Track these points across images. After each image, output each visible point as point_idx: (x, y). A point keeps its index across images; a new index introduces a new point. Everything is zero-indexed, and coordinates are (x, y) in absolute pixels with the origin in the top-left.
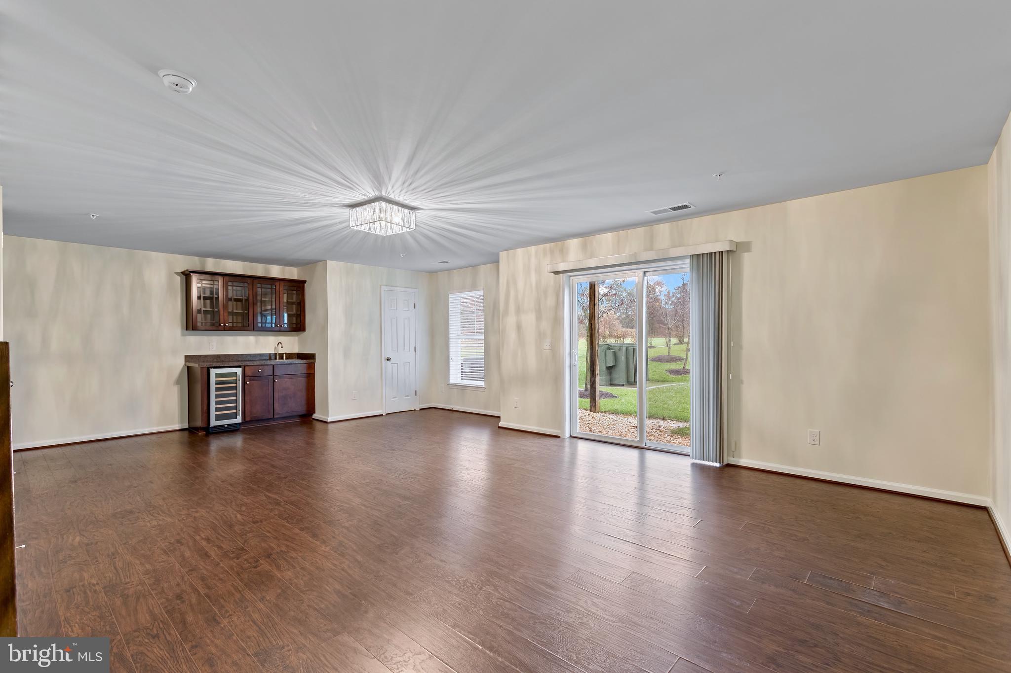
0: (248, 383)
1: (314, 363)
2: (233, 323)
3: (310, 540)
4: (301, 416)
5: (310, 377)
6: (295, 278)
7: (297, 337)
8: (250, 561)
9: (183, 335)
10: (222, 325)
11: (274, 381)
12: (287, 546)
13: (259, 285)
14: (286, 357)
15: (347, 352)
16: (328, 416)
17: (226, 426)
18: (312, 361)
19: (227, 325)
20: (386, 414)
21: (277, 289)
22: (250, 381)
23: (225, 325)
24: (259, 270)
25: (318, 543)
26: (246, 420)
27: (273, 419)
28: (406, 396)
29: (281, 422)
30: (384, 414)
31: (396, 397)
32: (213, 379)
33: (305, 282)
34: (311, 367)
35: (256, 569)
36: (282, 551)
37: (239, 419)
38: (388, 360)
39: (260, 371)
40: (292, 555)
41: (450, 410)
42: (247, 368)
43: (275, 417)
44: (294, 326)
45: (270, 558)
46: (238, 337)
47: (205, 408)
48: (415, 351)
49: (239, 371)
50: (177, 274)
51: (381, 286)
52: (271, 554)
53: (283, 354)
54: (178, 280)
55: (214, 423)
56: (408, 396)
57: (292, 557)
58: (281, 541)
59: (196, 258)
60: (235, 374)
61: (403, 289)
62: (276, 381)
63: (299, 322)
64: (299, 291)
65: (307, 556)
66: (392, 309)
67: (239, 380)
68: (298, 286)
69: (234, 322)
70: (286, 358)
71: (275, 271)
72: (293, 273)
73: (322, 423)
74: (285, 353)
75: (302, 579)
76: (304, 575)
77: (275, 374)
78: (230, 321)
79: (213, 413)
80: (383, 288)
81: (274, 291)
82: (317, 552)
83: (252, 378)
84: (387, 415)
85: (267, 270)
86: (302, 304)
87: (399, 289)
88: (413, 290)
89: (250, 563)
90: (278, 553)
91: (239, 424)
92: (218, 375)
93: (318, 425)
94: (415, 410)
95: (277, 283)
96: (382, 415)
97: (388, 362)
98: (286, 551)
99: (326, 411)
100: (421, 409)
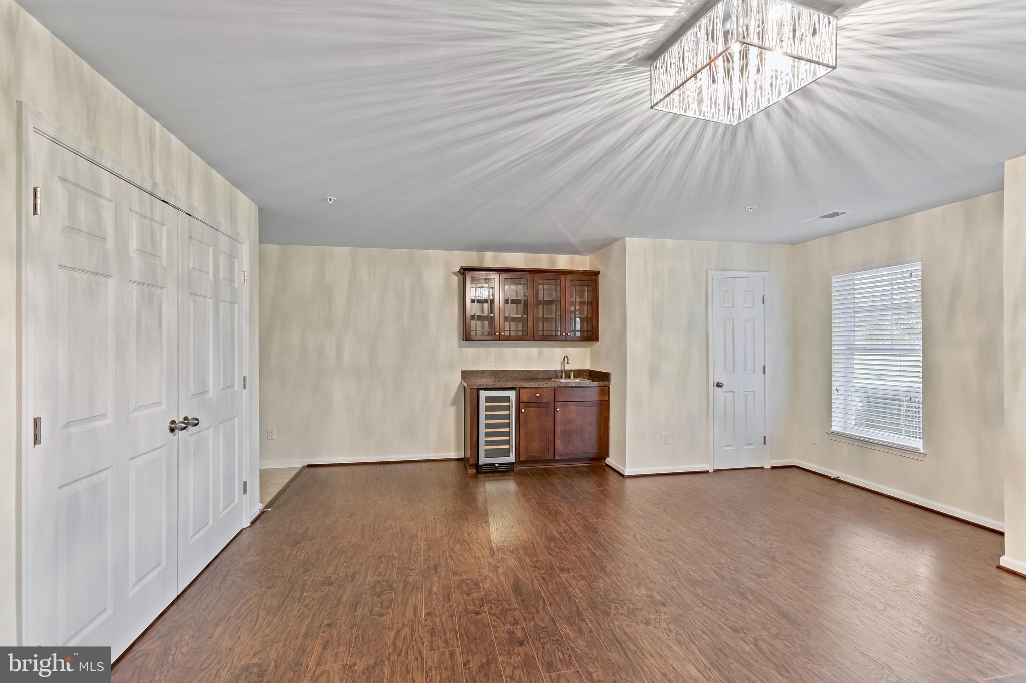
0: (523, 410)
1: (608, 387)
2: (510, 331)
4: (592, 459)
5: (603, 406)
6: (587, 268)
7: (589, 349)
9: (460, 346)
10: (497, 334)
11: (555, 409)
13: (541, 281)
14: (574, 375)
15: (654, 374)
16: (625, 465)
17: (497, 465)
18: (605, 383)
19: (503, 334)
20: (715, 471)
21: (563, 284)
22: (525, 408)
23: (500, 334)
24: (543, 262)
26: (521, 459)
27: (554, 461)
28: (748, 444)
29: (564, 465)
30: (711, 470)
31: (730, 445)
32: (483, 404)
33: (597, 273)
34: (605, 391)
37: (512, 459)
38: (718, 386)
39: (538, 395)
41: (835, 480)
42: (522, 391)
43: (557, 458)
44: (585, 334)
46: (519, 349)
47: (475, 440)
48: (764, 373)
49: (512, 394)
50: (454, 273)
51: (707, 271)
53: (571, 370)
54: (455, 279)
55: (483, 460)
56: (751, 444)
59: (474, 253)
60: (507, 399)
61: (744, 274)
62: (558, 409)
63: (590, 329)
64: (591, 286)
66: (726, 305)
67: (512, 407)
68: (590, 279)
69: (511, 329)
70: (575, 377)
71: (563, 262)
72: (583, 263)
73: (618, 475)
74: (573, 371)
77: (556, 400)
78: (507, 328)
79: (483, 448)
80: (712, 273)
81: (558, 288)
83: (528, 405)
84: (716, 473)
85: (552, 261)
86: (594, 304)
87: (737, 274)
88: (762, 274)
91: (512, 464)
92: (489, 399)
93: (613, 477)
94: (762, 468)
95: (563, 277)
96: (707, 472)
97: (719, 389)
99: (623, 458)
100: (773, 468)
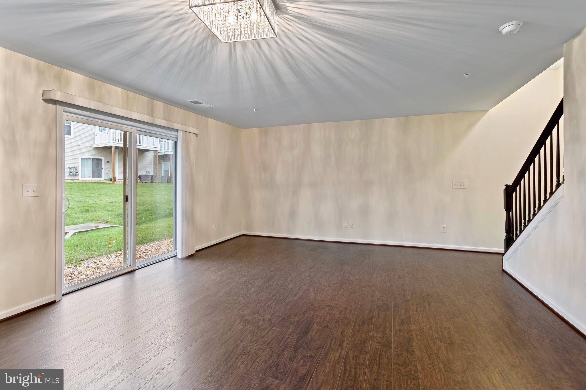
3: (416, 338)
8: (467, 347)
12: (434, 343)
25: (413, 333)
35: (464, 338)
36: (441, 342)
40: (436, 334)
45: (451, 342)
52: (449, 344)
57: (437, 333)
58: (436, 351)
65: (427, 329)
75: (441, 318)
76: (438, 319)
82: (420, 327)
89: (467, 346)
90: (445, 343)
98: (438, 340)
